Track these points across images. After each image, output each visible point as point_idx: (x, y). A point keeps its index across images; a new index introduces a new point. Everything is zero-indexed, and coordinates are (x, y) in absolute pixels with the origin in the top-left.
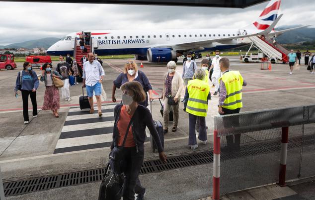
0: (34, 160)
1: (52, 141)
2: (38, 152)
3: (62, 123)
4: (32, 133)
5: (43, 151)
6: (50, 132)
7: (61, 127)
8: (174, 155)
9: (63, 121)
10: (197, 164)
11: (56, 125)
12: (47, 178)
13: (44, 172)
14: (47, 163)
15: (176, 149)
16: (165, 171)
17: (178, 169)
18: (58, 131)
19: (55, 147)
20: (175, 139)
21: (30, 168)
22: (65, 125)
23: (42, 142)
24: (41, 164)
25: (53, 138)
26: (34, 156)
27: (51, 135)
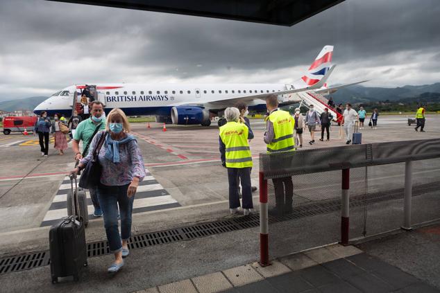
0: (11, 235)
1: (39, 213)
2: (17, 226)
3: (53, 193)
4: (9, 205)
5: (24, 225)
6: (35, 203)
7: (52, 197)
8: (208, 221)
9: (55, 191)
10: (238, 229)
11: (44, 195)
12: (29, 256)
13: (25, 249)
14: (29, 238)
15: (211, 214)
16: (196, 239)
17: (213, 236)
18: (48, 201)
19: (43, 219)
20: (209, 204)
21: (4, 246)
22: (57, 194)
23: (23, 214)
24: (20, 240)
25: (40, 209)
26: (10, 231)
27: (37, 206)
